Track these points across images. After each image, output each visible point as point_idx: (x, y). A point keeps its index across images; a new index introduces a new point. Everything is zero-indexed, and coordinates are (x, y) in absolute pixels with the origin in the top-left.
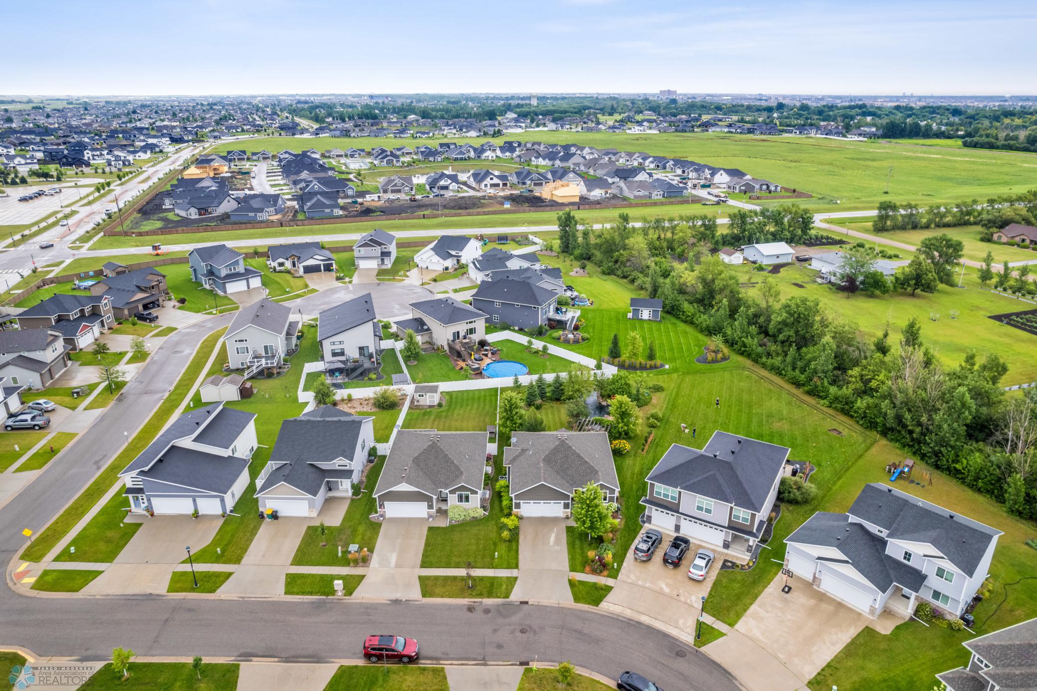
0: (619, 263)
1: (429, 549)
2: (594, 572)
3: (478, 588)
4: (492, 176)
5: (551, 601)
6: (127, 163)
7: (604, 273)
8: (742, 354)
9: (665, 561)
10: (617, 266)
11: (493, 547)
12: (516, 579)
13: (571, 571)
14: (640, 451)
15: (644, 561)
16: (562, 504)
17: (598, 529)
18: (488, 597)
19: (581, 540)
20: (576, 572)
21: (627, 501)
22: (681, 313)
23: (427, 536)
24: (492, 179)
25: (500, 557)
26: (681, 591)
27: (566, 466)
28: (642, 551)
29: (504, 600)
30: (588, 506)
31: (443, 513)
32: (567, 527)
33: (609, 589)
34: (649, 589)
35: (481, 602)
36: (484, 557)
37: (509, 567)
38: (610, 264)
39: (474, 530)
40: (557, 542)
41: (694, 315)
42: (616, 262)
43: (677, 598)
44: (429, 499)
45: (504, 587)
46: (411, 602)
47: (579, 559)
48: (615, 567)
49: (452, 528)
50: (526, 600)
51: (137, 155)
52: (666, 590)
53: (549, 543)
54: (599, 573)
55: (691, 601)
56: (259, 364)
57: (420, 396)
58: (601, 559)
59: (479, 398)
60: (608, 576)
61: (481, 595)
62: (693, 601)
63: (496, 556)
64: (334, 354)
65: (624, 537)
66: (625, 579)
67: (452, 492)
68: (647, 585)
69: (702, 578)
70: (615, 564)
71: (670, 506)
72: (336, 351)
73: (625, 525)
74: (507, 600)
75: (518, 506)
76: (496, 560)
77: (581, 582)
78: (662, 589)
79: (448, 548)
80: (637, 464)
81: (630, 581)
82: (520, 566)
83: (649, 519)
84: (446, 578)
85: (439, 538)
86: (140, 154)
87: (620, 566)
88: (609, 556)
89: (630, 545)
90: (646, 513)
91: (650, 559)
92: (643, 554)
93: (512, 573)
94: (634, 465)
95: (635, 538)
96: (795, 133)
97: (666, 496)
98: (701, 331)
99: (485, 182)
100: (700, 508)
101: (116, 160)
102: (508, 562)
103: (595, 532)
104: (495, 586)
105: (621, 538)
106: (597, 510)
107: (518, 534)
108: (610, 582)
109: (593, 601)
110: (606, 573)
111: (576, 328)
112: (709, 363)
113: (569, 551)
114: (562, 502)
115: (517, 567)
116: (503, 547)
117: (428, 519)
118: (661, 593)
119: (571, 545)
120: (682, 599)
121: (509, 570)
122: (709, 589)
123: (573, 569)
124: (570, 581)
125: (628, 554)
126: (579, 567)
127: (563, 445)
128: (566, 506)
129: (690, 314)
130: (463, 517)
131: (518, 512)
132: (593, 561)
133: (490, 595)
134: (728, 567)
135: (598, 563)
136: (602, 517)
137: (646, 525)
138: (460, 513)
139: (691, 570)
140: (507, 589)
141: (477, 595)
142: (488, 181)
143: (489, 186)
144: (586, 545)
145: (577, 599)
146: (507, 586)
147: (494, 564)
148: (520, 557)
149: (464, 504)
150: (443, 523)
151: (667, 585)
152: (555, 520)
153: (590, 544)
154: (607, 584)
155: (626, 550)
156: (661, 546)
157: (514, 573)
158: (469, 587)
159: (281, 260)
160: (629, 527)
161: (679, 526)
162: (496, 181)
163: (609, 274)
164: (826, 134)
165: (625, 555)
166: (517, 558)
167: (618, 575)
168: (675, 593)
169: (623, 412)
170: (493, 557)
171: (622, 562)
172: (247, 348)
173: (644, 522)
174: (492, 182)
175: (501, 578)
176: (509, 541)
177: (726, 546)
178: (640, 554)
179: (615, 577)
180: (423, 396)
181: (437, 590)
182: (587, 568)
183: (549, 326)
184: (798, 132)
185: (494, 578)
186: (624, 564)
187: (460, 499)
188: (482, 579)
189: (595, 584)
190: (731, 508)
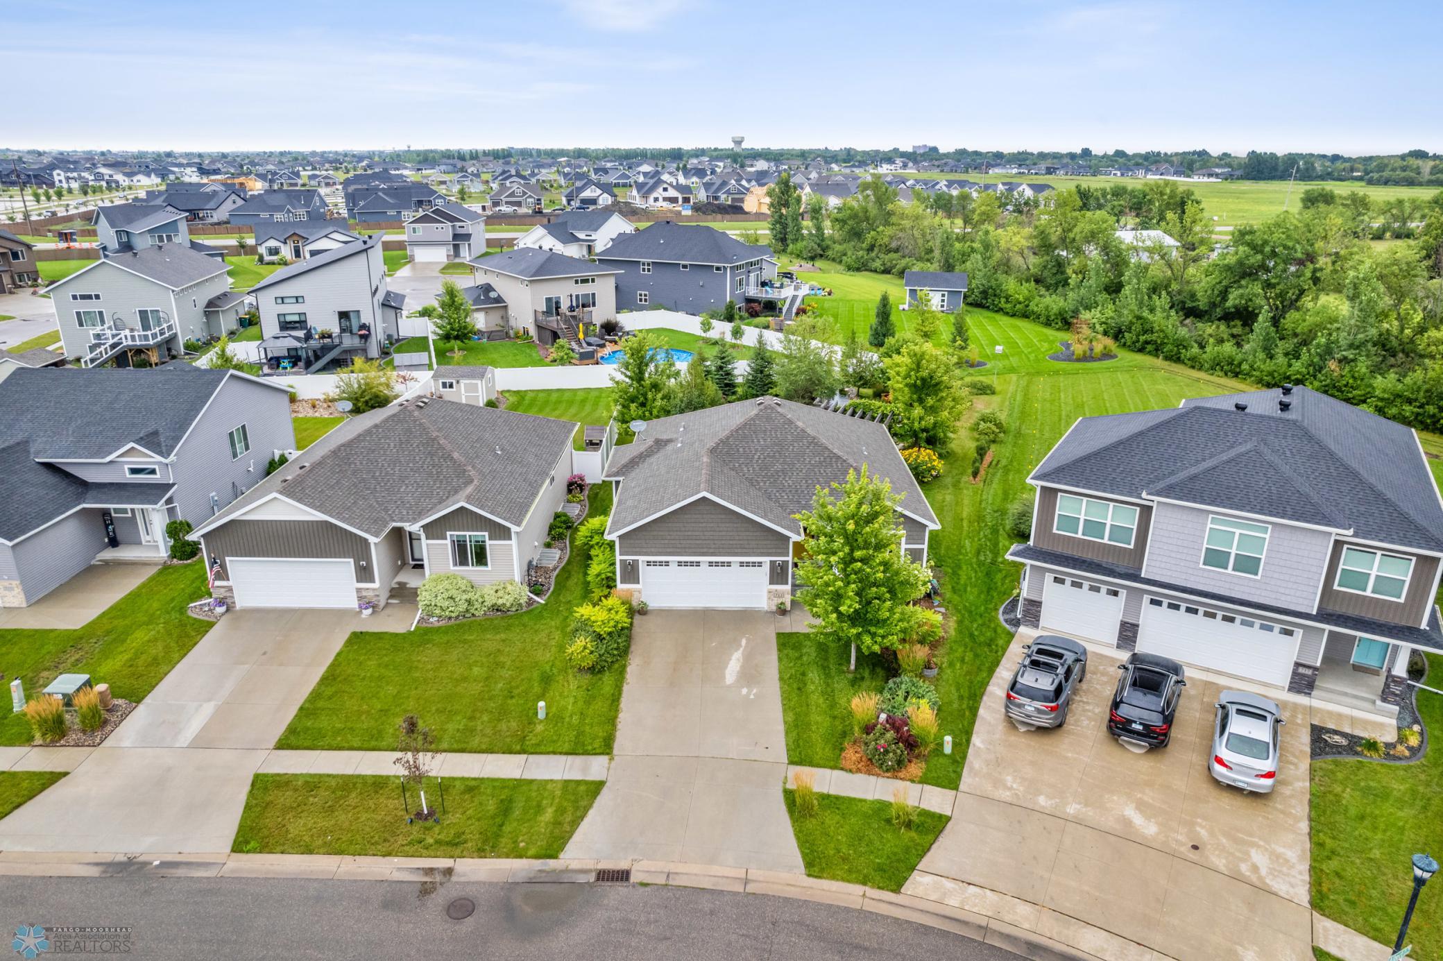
0: (876, 250)
1: (329, 691)
2: (875, 763)
3: (453, 818)
4: (665, 186)
5: (717, 870)
6: (114, 185)
7: (849, 268)
8: (1141, 350)
9: (1118, 727)
10: (873, 254)
11: (537, 689)
12: (597, 787)
13: (792, 763)
14: (967, 478)
15: (1041, 730)
16: (766, 568)
17: (882, 623)
18: (481, 853)
19: (825, 668)
20: (811, 764)
21: (954, 573)
22: (1003, 300)
23: (338, 655)
24: (665, 189)
25: (555, 718)
26: (1203, 833)
27: (778, 467)
28: (1032, 694)
29: (538, 864)
30: (851, 540)
31: (404, 595)
32: (779, 635)
33: (932, 825)
34: (1078, 822)
35: (449, 872)
36: (503, 713)
37: (579, 749)
38: (861, 253)
39: (491, 642)
40: (749, 675)
41: (1028, 299)
42: (871, 248)
43: (1193, 855)
44: (356, 548)
45: (549, 814)
46: (181, 872)
47: (819, 721)
48: (948, 749)
49: (423, 635)
50: (623, 865)
51: (135, 179)
52: (1148, 828)
53: (723, 677)
54: (896, 769)
55: (1255, 868)
56: (116, 340)
57: (444, 385)
58: (897, 724)
59: (583, 401)
60: (924, 781)
61: (454, 845)
62: (1263, 872)
63: (541, 715)
64: (285, 326)
65: (963, 661)
66: (988, 789)
67: (434, 530)
68: (1072, 809)
69: (1269, 782)
70: (948, 739)
71: (1106, 560)
72: (289, 318)
73: (959, 631)
74: (552, 864)
75: (631, 573)
76: (540, 728)
77: (831, 802)
78: (1128, 823)
79: (391, 690)
80: (966, 502)
81: (1006, 795)
82: (616, 749)
83: (1033, 610)
84: (348, 784)
85: (372, 663)
86: (140, 177)
87: (962, 744)
88: (922, 714)
89: (984, 685)
90: (1024, 594)
91: (1060, 726)
92: (1038, 704)
93: (585, 769)
94: (958, 503)
95: (996, 663)
96: (1115, 174)
97: (1094, 527)
98: (1048, 323)
99: (655, 195)
100: (1216, 558)
101: (96, 180)
102: (580, 734)
103: (873, 635)
104: (517, 813)
105: (951, 664)
106: (880, 557)
107: (624, 652)
108: (935, 799)
109: (880, 869)
110: (916, 768)
111: (801, 311)
112: (1079, 360)
113: (786, 699)
114: (766, 560)
115: (607, 748)
116: (571, 689)
117: (360, 612)
118: (1126, 837)
119: (794, 685)
120: (1220, 863)
121: (578, 760)
122: (1304, 826)
123: (800, 755)
124: (790, 796)
125: (981, 712)
126: (821, 749)
127: (769, 419)
128: (778, 574)
129: (1021, 299)
130: (463, 607)
131: (630, 593)
132: (868, 729)
133: (488, 846)
134: (1338, 749)
135: (890, 735)
136: (896, 587)
137: (1023, 629)
138: (453, 592)
139: (1223, 752)
140: (557, 823)
141: (439, 842)
142: (659, 192)
143: (661, 199)
144: (840, 684)
145: (815, 864)
146: (561, 811)
147: (532, 740)
148: (624, 718)
149: (471, 571)
150: (401, 622)
151: (1141, 806)
152: (743, 618)
153: (856, 682)
154: (925, 806)
155: (974, 696)
156: (1084, 685)
157: (595, 768)
158: (419, 815)
159: (272, 243)
160: (971, 635)
161: (1135, 627)
162: (672, 193)
163: (858, 270)
164: (1161, 174)
165: (974, 711)
166: (611, 721)
167: (959, 776)
168: (1181, 839)
169: (923, 380)
170: (530, 717)
171: (968, 733)
172: (101, 313)
173: (1017, 623)
174: (667, 194)
175: (544, 783)
176: (592, 670)
177: (1303, 682)
178: (1030, 706)
179: (952, 782)
180: (451, 386)
181: (297, 827)
182: (851, 755)
183: (747, 310)
184: (1119, 173)
185: (519, 784)
186: (976, 740)
187: (461, 553)
188: (473, 787)
189: (884, 806)
190: (1338, 545)
